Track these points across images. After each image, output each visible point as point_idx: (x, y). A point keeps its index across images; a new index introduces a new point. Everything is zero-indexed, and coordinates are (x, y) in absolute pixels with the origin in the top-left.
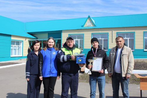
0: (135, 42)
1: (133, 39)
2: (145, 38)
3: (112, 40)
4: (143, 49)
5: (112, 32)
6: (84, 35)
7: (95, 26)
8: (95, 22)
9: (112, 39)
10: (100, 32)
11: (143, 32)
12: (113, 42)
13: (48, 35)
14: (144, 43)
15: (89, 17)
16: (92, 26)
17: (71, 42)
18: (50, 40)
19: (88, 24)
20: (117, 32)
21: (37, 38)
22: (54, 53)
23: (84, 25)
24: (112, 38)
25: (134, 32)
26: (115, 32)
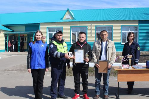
0: (113, 36)
1: (111, 33)
2: (122, 31)
3: (91, 34)
4: (121, 42)
5: (91, 25)
6: (63, 28)
7: (74, 19)
8: (74, 15)
10: (79, 25)
11: (120, 26)
12: (92, 36)
13: (26, 29)
15: (68, 10)
16: (70, 19)
17: (61, 36)
18: (38, 33)
19: (67, 17)
20: (96, 26)
21: (14, 31)
22: (42, 46)
23: (63, 18)
24: (91, 31)
25: (112, 26)
26: (93, 26)
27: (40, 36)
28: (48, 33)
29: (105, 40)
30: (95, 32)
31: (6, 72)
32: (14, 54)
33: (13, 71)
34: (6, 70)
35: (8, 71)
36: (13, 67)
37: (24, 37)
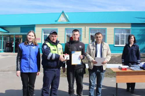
0: (107, 38)
1: (105, 35)
2: (115, 34)
3: (85, 36)
5: (85, 28)
6: (58, 29)
7: (69, 21)
8: (69, 18)
9: (85, 34)
11: (114, 29)
12: (86, 38)
13: (21, 29)
14: (114, 39)
15: (63, 12)
16: (65, 21)
17: (55, 37)
19: (62, 20)
20: (90, 28)
21: (9, 32)
23: (58, 20)
26: (88, 28)
27: (32, 36)
28: (43, 34)
29: (100, 42)
30: (89, 34)
31: (2, 72)
32: (9, 55)
33: (10, 72)
34: (2, 71)
35: (4, 71)
36: (8, 68)
37: (19, 38)
